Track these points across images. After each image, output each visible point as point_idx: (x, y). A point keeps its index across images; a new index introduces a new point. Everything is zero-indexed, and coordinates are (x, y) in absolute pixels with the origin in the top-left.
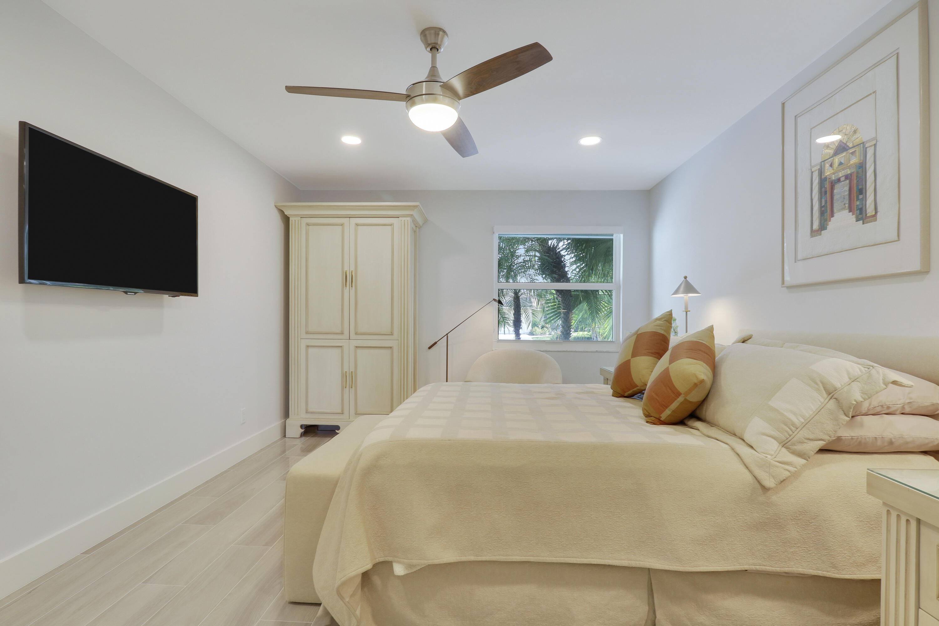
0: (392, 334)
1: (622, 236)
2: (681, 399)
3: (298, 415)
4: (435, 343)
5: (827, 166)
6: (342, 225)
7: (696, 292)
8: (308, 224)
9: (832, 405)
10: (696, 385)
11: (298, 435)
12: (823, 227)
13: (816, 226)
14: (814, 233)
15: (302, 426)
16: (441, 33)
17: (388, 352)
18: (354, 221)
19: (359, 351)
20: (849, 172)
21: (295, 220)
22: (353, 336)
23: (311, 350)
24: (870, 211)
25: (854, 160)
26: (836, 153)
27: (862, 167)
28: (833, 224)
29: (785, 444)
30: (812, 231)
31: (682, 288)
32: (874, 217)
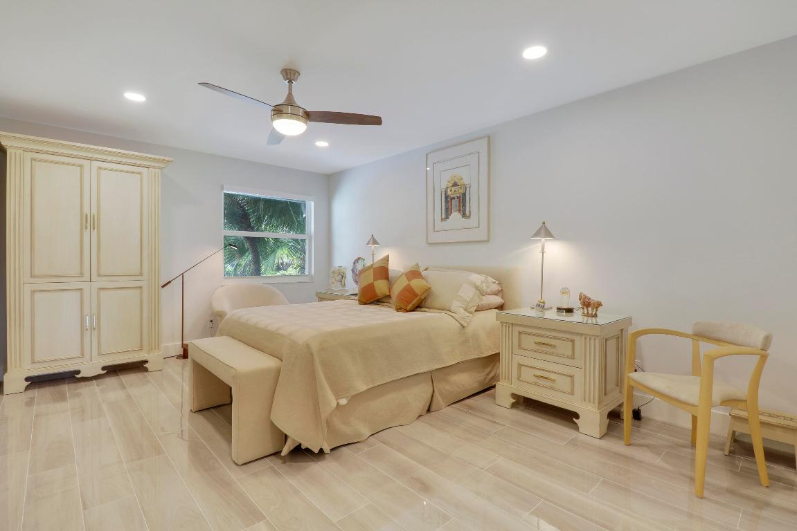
0: (141, 274)
1: (313, 203)
2: (418, 298)
3: (20, 366)
4: (170, 282)
5: (449, 191)
6: (81, 166)
7: (378, 244)
8: (33, 159)
9: (477, 292)
10: (427, 290)
11: (23, 389)
12: (447, 217)
13: (443, 217)
14: (442, 220)
15: (27, 379)
16: (297, 74)
17: (138, 291)
18: (96, 164)
19: (102, 293)
20: (458, 195)
21: (15, 153)
22: (94, 277)
23: (37, 295)
24: (468, 213)
25: (461, 191)
26: (453, 186)
27: (464, 194)
28: (451, 217)
29: (465, 310)
30: (442, 219)
31: (371, 242)
32: (469, 217)
